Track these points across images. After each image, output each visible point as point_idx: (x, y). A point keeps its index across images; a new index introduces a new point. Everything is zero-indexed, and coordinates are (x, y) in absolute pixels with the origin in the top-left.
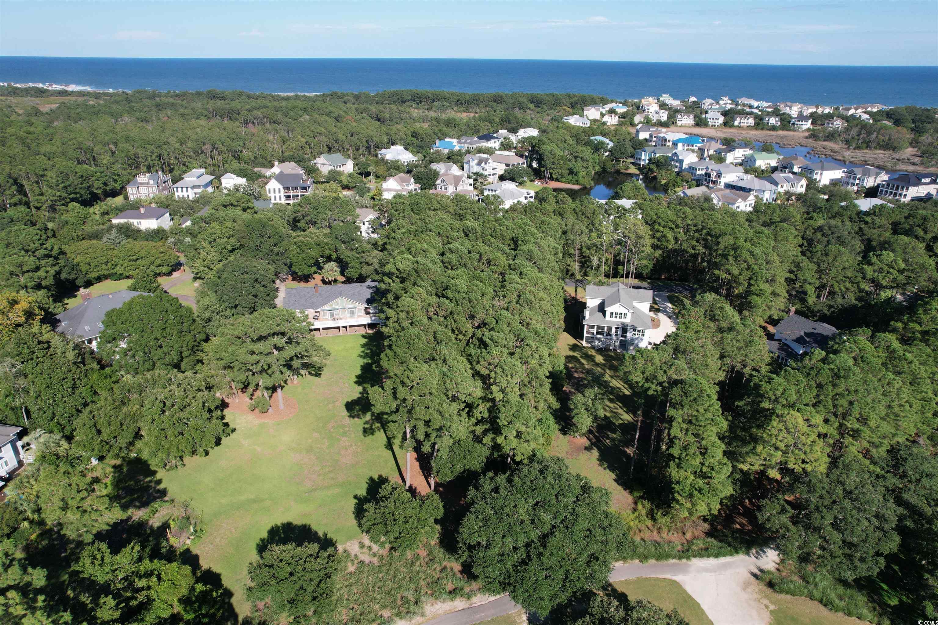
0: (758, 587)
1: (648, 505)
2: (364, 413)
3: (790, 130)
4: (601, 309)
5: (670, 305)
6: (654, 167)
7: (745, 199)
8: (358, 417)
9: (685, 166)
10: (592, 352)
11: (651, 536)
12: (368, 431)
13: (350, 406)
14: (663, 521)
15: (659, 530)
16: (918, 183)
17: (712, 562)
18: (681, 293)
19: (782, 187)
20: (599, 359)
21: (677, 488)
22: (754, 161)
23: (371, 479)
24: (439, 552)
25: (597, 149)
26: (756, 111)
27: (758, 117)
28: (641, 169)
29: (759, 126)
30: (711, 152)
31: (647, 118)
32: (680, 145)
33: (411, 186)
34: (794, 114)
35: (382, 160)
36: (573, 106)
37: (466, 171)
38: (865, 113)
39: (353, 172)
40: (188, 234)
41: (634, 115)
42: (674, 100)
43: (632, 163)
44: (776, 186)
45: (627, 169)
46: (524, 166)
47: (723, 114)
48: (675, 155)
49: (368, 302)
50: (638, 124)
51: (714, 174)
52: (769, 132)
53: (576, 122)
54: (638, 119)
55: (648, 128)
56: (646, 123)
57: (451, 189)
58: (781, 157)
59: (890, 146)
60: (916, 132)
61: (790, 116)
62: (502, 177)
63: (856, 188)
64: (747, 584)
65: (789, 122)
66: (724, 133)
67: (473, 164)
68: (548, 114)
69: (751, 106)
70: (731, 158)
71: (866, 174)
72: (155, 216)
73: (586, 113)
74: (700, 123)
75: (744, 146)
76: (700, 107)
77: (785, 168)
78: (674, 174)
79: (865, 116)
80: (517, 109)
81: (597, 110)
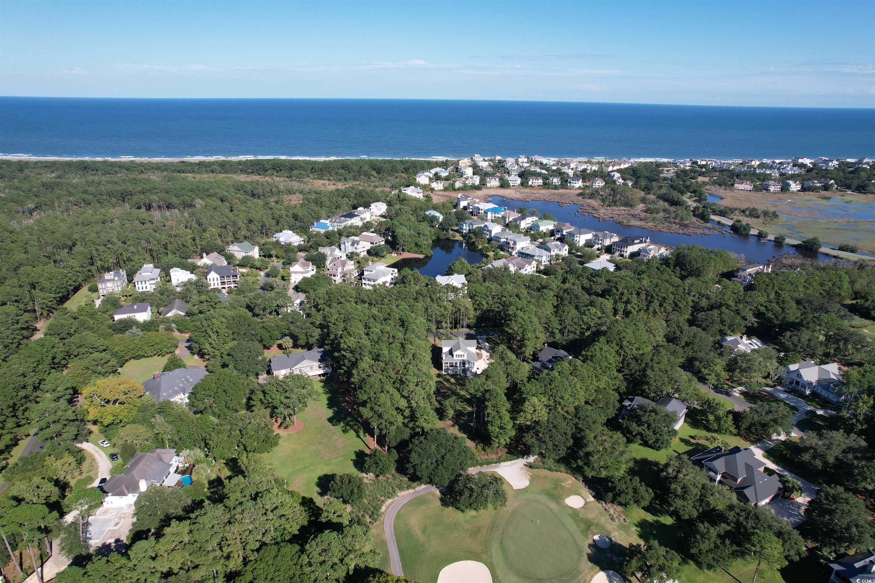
0: (526, 468)
1: (482, 445)
2: (339, 422)
3: (567, 189)
4: (451, 352)
5: (487, 344)
6: (472, 235)
7: (530, 264)
8: (337, 425)
9: (493, 234)
10: (448, 377)
11: (484, 457)
12: (345, 431)
13: (330, 420)
14: (488, 450)
15: (487, 455)
16: (633, 244)
17: (509, 463)
18: (493, 335)
19: (554, 251)
20: (453, 380)
21: (492, 434)
22: (539, 227)
23: (355, 452)
24: (397, 475)
25: (432, 222)
26: (544, 171)
27: (545, 178)
28: (464, 236)
29: (546, 185)
30: (511, 219)
31: (464, 183)
32: (489, 214)
33: (310, 268)
34: (571, 173)
35: (278, 242)
36: (406, 170)
37: (343, 249)
38: (618, 171)
39: (260, 256)
40: (173, 321)
41: (455, 182)
42: (484, 160)
43: (457, 231)
44: (550, 252)
45: (454, 237)
46: (383, 243)
47: (521, 175)
48: (486, 226)
49: (320, 361)
50: (459, 189)
51: (511, 243)
52: (552, 191)
53: (412, 192)
54: (458, 185)
55: (466, 198)
56: (464, 188)
57: (340, 270)
58: (556, 223)
59: (628, 204)
60: (647, 189)
61: (568, 174)
62: (369, 252)
63: (600, 246)
64: (522, 468)
65: (567, 181)
66: (521, 193)
67: (348, 244)
68: (388, 181)
69: (541, 164)
70: (524, 224)
71: (605, 237)
72: (145, 310)
73: (418, 179)
74: (504, 185)
75: (532, 214)
76: (503, 166)
77: (558, 231)
78: (486, 241)
79: (617, 175)
80: (362, 177)
81: (426, 176)
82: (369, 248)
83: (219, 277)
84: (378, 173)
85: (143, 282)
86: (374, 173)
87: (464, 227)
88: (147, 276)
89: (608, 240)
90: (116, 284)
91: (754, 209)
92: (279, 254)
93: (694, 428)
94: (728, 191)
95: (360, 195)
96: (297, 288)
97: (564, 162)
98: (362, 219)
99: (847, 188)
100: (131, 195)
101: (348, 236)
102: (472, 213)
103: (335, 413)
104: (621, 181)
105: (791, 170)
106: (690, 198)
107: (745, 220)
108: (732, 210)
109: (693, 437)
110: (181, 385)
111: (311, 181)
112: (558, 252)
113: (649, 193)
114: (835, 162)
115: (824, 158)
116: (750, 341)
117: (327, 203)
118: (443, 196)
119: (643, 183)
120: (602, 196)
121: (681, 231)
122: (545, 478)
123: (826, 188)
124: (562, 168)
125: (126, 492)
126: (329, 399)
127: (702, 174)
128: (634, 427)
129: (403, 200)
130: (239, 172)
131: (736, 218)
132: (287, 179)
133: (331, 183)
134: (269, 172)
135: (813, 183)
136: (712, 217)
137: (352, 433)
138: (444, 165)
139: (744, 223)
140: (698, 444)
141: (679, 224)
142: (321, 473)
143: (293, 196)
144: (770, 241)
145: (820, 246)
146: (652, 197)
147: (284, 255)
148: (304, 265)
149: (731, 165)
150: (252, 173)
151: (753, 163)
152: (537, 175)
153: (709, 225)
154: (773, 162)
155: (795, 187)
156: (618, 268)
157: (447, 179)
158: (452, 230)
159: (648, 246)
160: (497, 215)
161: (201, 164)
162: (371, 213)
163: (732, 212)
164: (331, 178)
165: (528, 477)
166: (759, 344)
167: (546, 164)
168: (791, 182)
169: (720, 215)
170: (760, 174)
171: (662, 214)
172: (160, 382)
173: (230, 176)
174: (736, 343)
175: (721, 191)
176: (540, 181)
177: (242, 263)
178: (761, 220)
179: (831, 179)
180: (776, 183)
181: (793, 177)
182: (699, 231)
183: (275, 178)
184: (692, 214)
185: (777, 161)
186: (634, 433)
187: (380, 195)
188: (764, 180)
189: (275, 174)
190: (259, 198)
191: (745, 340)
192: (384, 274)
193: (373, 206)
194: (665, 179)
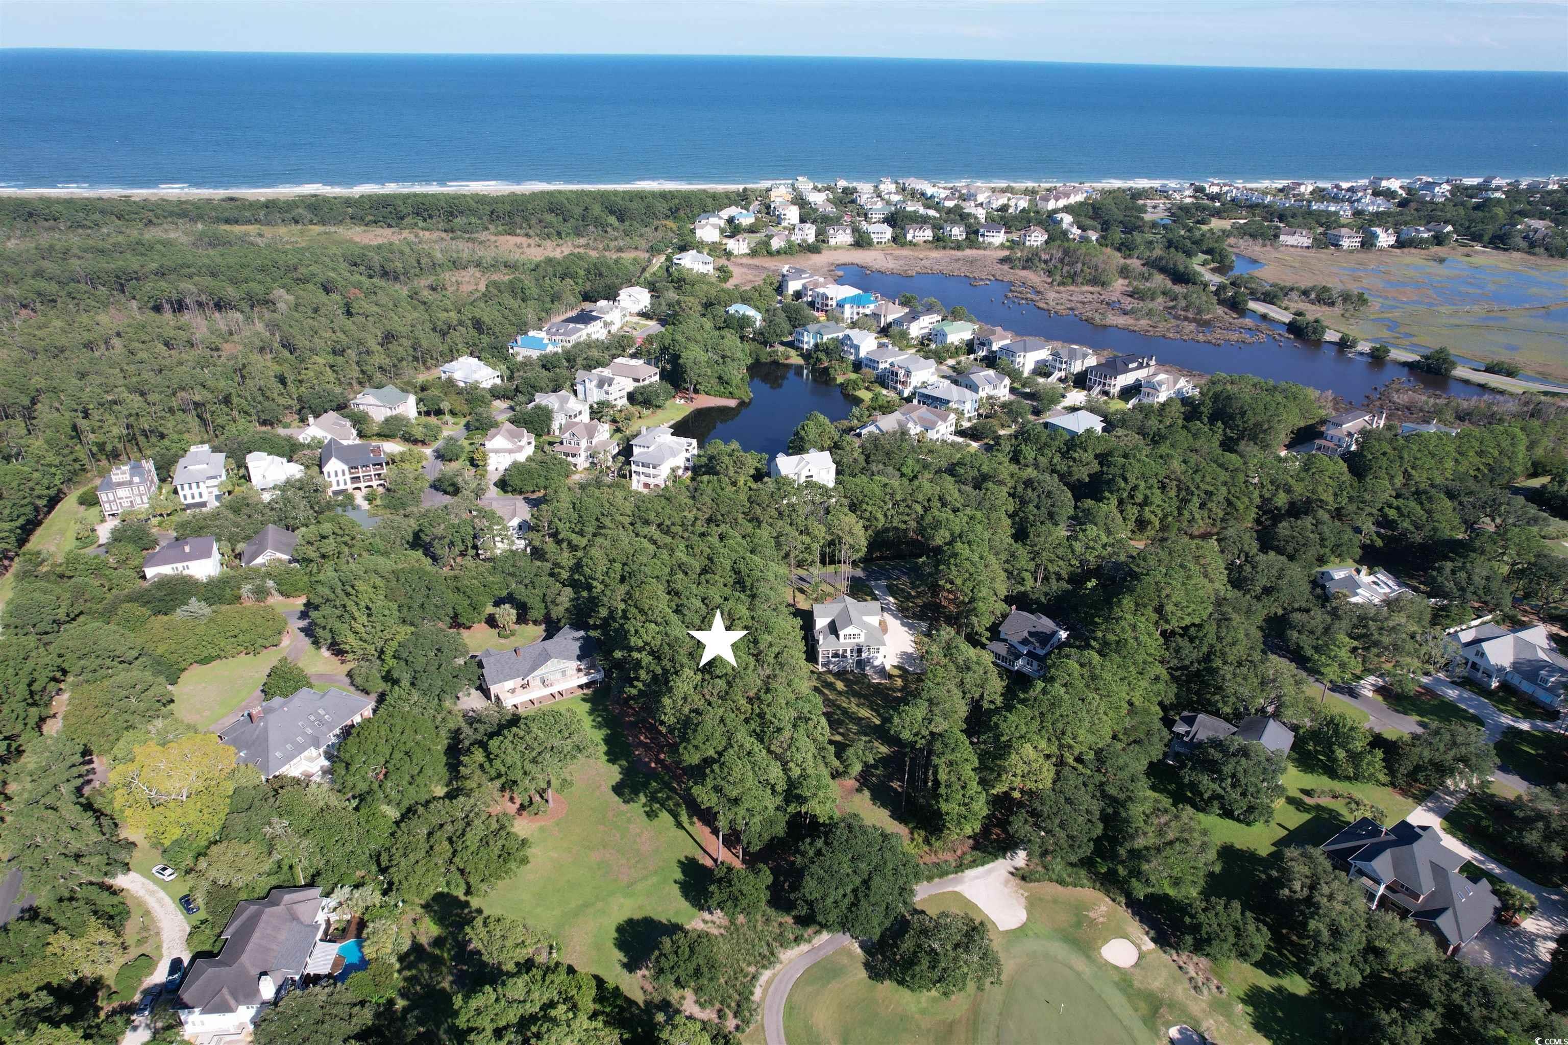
0: (1014, 881)
1: (923, 833)
2: (637, 794)
3: (979, 248)
4: (833, 629)
5: (891, 599)
6: (822, 356)
7: (945, 419)
8: (632, 800)
9: (862, 354)
10: (831, 679)
11: (931, 859)
12: (651, 815)
13: (618, 789)
14: (937, 844)
15: (935, 853)
16: (1126, 371)
17: (980, 870)
18: (898, 577)
19: (982, 389)
20: (840, 685)
22: (944, 335)
23: (679, 862)
25: (742, 328)
26: (932, 213)
27: (936, 227)
28: (807, 356)
29: (939, 241)
30: (890, 319)
31: (789, 241)
32: (847, 307)
33: (524, 442)
34: (981, 214)
35: (450, 382)
36: (673, 213)
37: (581, 395)
38: (1067, 209)
39: (419, 413)
40: (269, 575)
41: (770, 237)
42: (815, 188)
43: (790, 345)
44: (977, 391)
45: (788, 358)
46: (657, 378)
47: (892, 220)
48: (848, 337)
49: (579, 658)
50: (778, 252)
51: (901, 373)
52: (953, 252)
53: (693, 262)
54: (776, 243)
55: (799, 273)
56: (789, 251)
57: (584, 444)
58: (976, 327)
59: (1097, 281)
60: (1125, 248)
61: (976, 218)
62: (631, 397)
63: (1063, 374)
64: (1007, 882)
65: (976, 232)
66: (896, 258)
67: (591, 385)
68: (641, 236)
69: (923, 194)
70: (917, 329)
71: (1073, 355)
72: (207, 554)
73: (699, 233)
74: (862, 241)
75: (929, 310)
76: (853, 202)
77: (982, 344)
78: (851, 368)
79: (1067, 219)
80: (591, 228)
81: (714, 226)
82: (631, 389)
83: (346, 468)
84: (621, 220)
85: (194, 486)
86: (612, 220)
87: (806, 339)
88: (198, 471)
89: (1079, 362)
90: (136, 491)
91: (1325, 289)
92: (458, 408)
93: (1305, 771)
94: (1269, 248)
95: (596, 271)
96: (503, 484)
97: (964, 191)
98: (606, 324)
99: (1473, 240)
100: (138, 279)
101: (589, 368)
102: (812, 304)
103: (626, 772)
104: (1076, 232)
105: (1373, 203)
106: (1204, 263)
107: (1313, 312)
108: (1287, 291)
109: (1308, 793)
110: (309, 731)
111: (493, 238)
112: (992, 393)
113: (1130, 256)
114: (1446, 187)
115: (1425, 179)
116: (1372, 578)
117: (534, 291)
118: (749, 267)
119: (1117, 235)
120: (1046, 262)
121: (1201, 337)
122: (1055, 901)
123: (1439, 240)
124: (963, 204)
125: (232, 1002)
126: (607, 741)
127: (1217, 213)
128: (1208, 785)
129: (679, 280)
130: (348, 221)
131: (1294, 306)
132: (444, 235)
133: (530, 241)
134: (408, 220)
135: (1417, 231)
136: (1252, 305)
137: (665, 816)
138: (743, 199)
139: (1310, 317)
140: (1318, 807)
141: (1194, 320)
142: (621, 917)
143: (463, 273)
144: (1361, 354)
145: (1453, 365)
146: (1135, 263)
147: (466, 408)
148: (512, 436)
149: (1265, 192)
150: (375, 222)
151: (1302, 188)
152: (923, 221)
153: (1248, 322)
154: (1337, 187)
155: (1385, 239)
156: (1109, 425)
157: (752, 230)
158: (783, 343)
159: (1155, 374)
160: (861, 310)
161: (270, 205)
162: (623, 309)
163: (1286, 295)
164: (531, 232)
165: (1023, 900)
166: (1391, 583)
167: (932, 197)
168: (1379, 230)
169: (1264, 301)
170: (1320, 213)
171: (1160, 300)
172: (265, 729)
173: (333, 229)
174: (1352, 585)
175: (1255, 249)
176: (928, 234)
177: (387, 432)
178: (1337, 310)
179: (1447, 222)
180: (1353, 233)
181: (1379, 218)
182: (1234, 336)
183: (421, 233)
184: (1214, 300)
185: (1345, 185)
186: (1206, 796)
187: (631, 268)
188: (1328, 228)
189: (421, 224)
190: (396, 279)
191: (1365, 577)
192: (674, 454)
193: (624, 294)
194: (1154, 225)
